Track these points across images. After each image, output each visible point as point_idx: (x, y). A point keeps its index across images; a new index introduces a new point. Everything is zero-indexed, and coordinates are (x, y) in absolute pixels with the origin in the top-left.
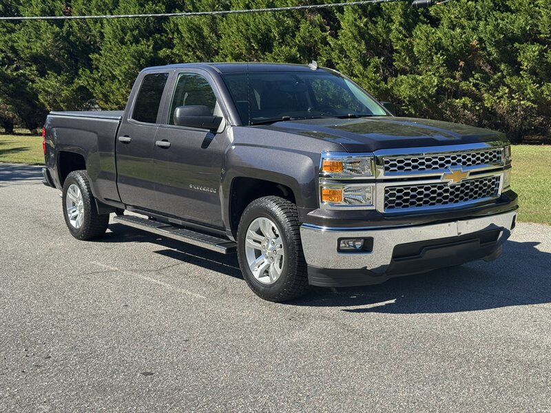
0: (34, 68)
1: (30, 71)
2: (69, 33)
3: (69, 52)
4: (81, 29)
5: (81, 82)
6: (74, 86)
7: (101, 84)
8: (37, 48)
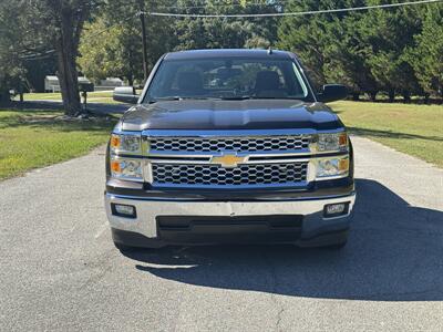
0: (371, 48)
1: (368, 50)
2: (400, 18)
3: (398, 34)
4: (410, 14)
5: (404, 58)
6: (398, 62)
7: (420, 59)
8: (373, 32)
